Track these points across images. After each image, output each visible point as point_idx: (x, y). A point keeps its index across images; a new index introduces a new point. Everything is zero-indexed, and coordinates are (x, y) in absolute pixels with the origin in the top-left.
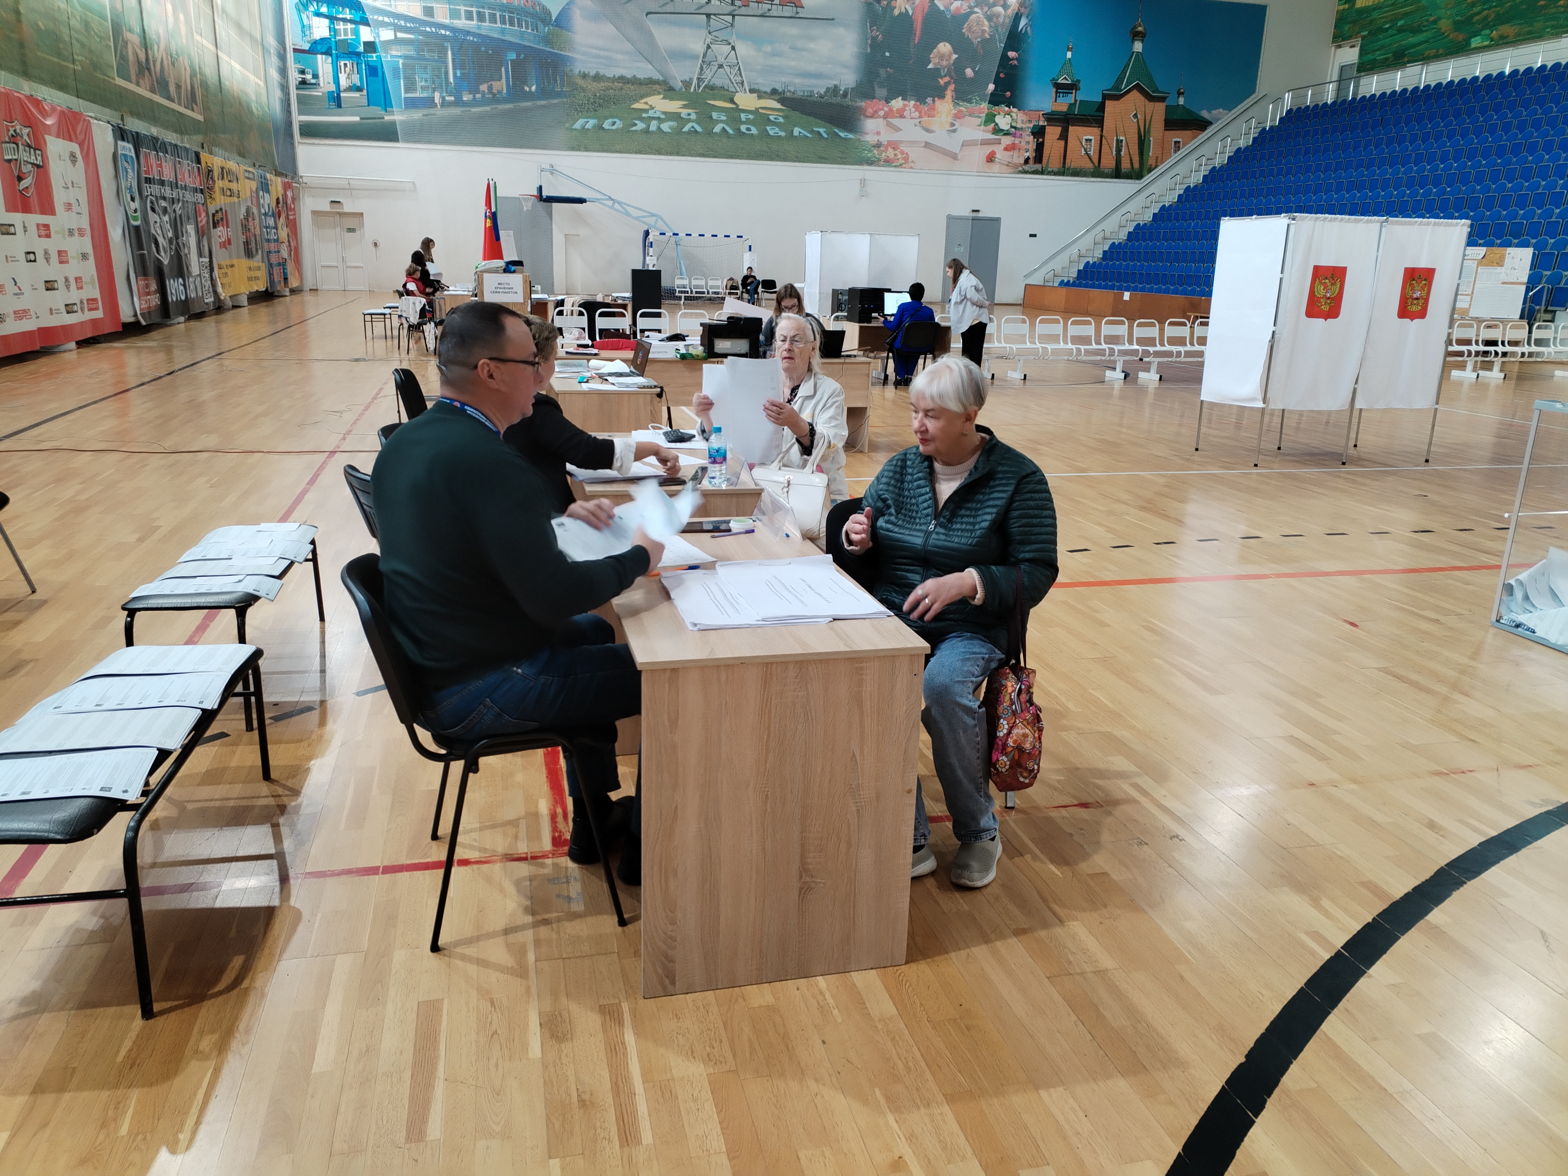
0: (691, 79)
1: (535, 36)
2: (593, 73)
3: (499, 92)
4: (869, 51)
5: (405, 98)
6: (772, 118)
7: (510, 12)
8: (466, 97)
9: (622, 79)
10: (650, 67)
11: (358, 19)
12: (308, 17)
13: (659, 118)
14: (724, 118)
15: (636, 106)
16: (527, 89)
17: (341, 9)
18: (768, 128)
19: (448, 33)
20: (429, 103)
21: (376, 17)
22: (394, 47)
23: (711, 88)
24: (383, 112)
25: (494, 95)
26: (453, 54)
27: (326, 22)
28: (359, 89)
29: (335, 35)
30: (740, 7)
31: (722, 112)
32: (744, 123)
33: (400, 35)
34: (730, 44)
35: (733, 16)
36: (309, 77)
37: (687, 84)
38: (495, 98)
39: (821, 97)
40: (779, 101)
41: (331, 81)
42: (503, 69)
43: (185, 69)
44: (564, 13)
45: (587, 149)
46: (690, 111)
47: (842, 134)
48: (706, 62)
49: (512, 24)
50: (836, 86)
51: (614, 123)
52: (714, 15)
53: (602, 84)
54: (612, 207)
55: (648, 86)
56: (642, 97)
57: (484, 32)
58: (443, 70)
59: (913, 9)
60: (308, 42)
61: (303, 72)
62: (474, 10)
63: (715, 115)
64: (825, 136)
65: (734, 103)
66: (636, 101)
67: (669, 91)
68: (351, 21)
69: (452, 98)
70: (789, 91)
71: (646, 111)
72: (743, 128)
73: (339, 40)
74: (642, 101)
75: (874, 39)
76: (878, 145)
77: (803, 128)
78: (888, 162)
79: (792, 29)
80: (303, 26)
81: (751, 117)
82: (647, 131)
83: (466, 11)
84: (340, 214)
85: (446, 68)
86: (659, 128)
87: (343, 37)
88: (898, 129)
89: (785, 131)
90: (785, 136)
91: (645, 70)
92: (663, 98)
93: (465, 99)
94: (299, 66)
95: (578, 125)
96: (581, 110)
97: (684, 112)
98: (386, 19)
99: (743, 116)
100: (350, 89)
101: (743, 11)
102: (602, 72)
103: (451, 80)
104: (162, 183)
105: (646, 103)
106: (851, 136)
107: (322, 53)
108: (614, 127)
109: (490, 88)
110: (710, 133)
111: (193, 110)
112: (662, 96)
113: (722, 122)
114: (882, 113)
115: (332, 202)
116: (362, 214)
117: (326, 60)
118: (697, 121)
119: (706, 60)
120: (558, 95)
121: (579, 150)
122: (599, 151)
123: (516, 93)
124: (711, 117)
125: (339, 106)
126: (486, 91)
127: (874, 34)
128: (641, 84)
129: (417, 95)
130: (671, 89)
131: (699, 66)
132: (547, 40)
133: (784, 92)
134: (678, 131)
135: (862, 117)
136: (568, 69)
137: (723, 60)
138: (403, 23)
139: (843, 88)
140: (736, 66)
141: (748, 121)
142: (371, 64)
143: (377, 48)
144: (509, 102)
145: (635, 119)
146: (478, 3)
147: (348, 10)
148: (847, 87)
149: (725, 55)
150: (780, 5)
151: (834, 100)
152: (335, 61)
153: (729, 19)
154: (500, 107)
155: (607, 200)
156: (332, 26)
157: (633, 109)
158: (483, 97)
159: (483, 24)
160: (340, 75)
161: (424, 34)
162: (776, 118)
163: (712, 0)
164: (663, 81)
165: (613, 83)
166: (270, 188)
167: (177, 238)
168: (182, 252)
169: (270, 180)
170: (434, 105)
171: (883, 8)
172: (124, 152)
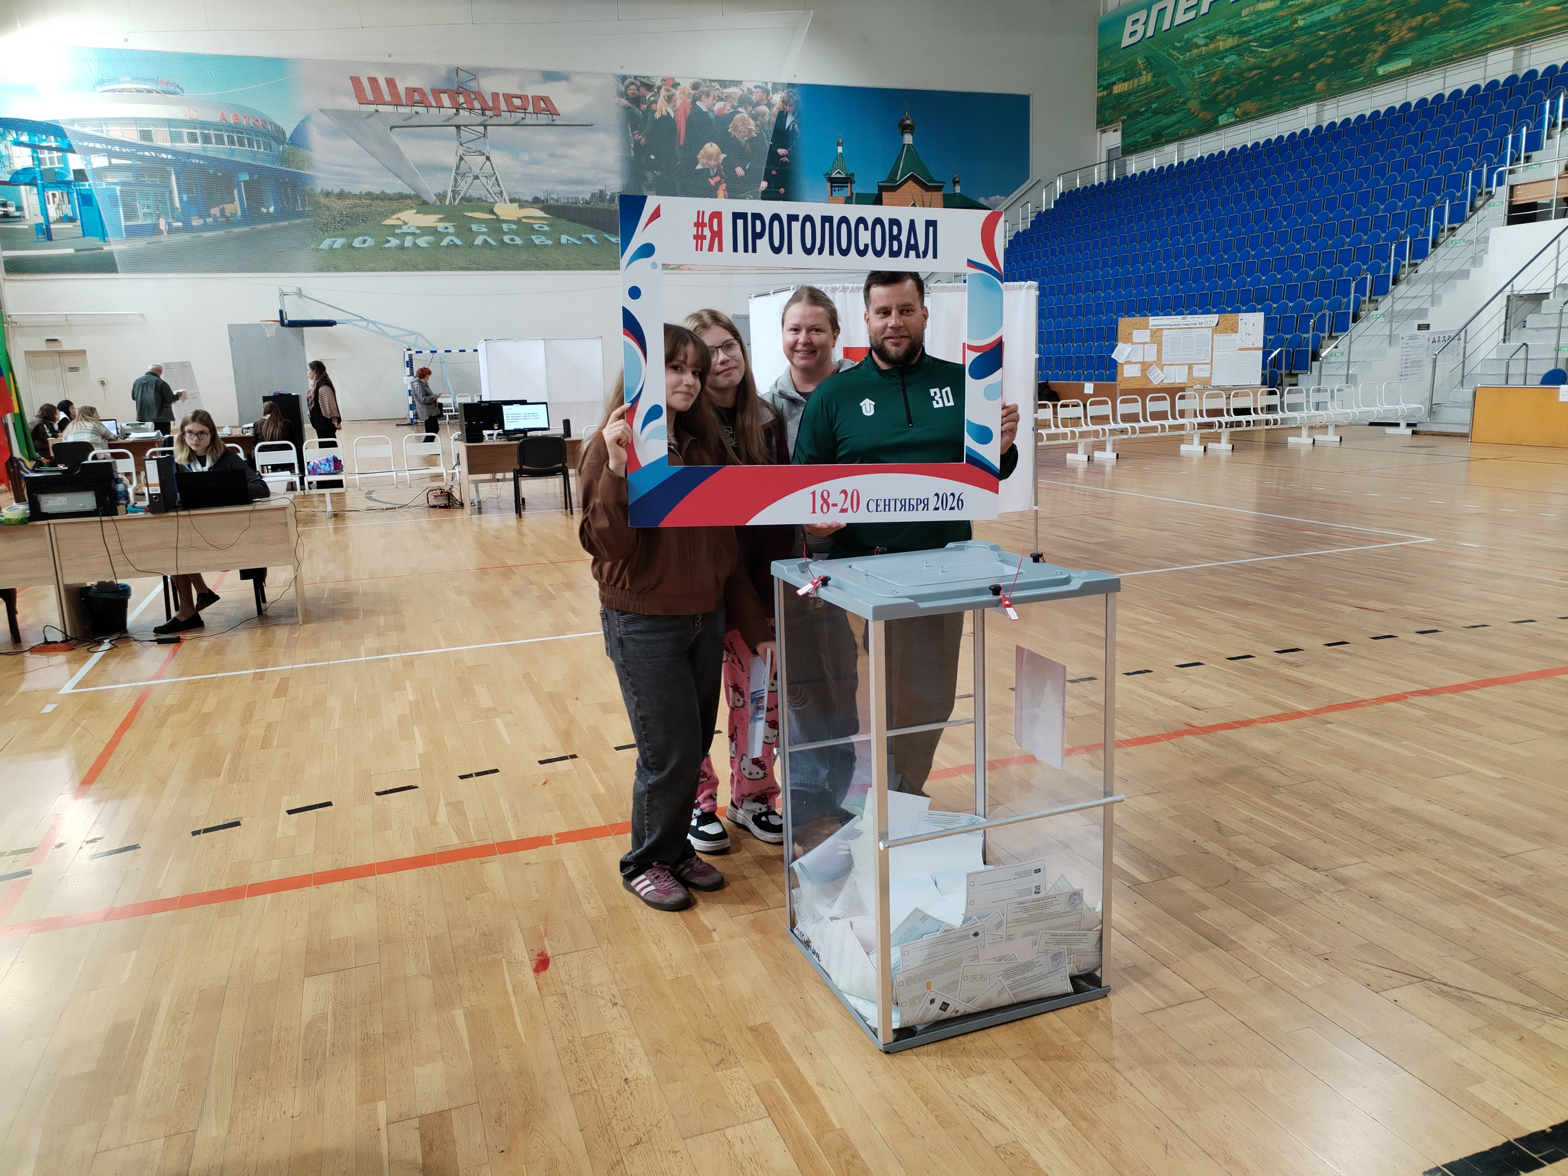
0: (445, 192)
1: (268, 155)
2: (336, 190)
3: (233, 215)
4: (633, 154)
5: (126, 227)
6: (536, 227)
7: (238, 132)
8: (196, 222)
9: (369, 195)
10: (400, 181)
11: (65, 147)
12: (6, 147)
13: (414, 234)
14: (485, 230)
15: (388, 222)
16: (264, 210)
17: (44, 137)
18: (533, 237)
19: (170, 157)
21: (86, 144)
22: (108, 174)
23: (468, 200)
24: (101, 243)
25: (227, 218)
26: (177, 178)
27: (28, 151)
28: (72, 220)
29: (40, 165)
30: (491, 117)
31: (482, 223)
32: (507, 233)
33: (115, 161)
34: (484, 154)
35: (485, 127)
36: (11, 210)
37: (441, 197)
38: (229, 221)
39: (588, 203)
40: (542, 209)
41: (38, 212)
42: (236, 192)
44: (299, 132)
45: (337, 269)
46: (447, 224)
47: (613, 239)
48: (460, 174)
49: (241, 144)
50: (601, 191)
51: (365, 241)
52: (465, 126)
53: (348, 202)
54: (366, 328)
55: (400, 200)
56: (393, 213)
57: (210, 154)
58: (167, 195)
59: (675, 112)
60: (8, 173)
61: (4, 205)
62: (198, 132)
63: (474, 227)
64: (595, 242)
65: (495, 214)
66: (387, 217)
67: (423, 205)
68: (57, 149)
69: (180, 224)
70: (553, 199)
71: (400, 227)
72: (506, 239)
73: (45, 170)
74: (394, 217)
75: (637, 143)
77: (571, 236)
79: (549, 137)
81: (514, 227)
82: (402, 247)
83: (189, 134)
84: (60, 353)
85: (171, 192)
86: (415, 243)
87: (49, 166)
89: (551, 240)
90: (553, 244)
91: (394, 186)
92: (417, 213)
93: (194, 224)
95: (325, 245)
96: (327, 229)
97: (441, 226)
98: (98, 146)
99: (505, 227)
100: (61, 220)
101: (495, 120)
102: (347, 189)
103: (177, 204)
105: (399, 219)
107: (25, 184)
108: (366, 245)
109: (222, 211)
110: (471, 246)
112: (415, 211)
113: (483, 233)
115: (47, 340)
116: (84, 352)
117: (31, 190)
118: (456, 234)
119: (460, 171)
120: (299, 215)
121: (329, 271)
122: (350, 271)
123: (252, 215)
124: (470, 229)
125: (49, 237)
126: (218, 215)
127: (636, 137)
128: (391, 199)
129: (140, 222)
130: (425, 203)
131: (453, 178)
132: (283, 159)
133: (547, 199)
134: (436, 246)
136: (309, 188)
137: (478, 171)
138: (117, 149)
139: (609, 193)
140: (493, 176)
141: (511, 232)
142: (83, 193)
143: (89, 175)
144: (245, 225)
145: (388, 236)
146: (203, 125)
147: (52, 138)
148: (613, 191)
149: (479, 166)
150: (534, 113)
151: (601, 206)
152: (41, 191)
153: (481, 129)
154: (236, 230)
155: (359, 321)
156: (35, 155)
157: (385, 225)
158: (215, 219)
159: (209, 145)
160: (48, 206)
161: (143, 158)
162: (540, 227)
163: (461, 111)
164: (415, 195)
165: (360, 200)
170: (161, 232)
171: (643, 112)
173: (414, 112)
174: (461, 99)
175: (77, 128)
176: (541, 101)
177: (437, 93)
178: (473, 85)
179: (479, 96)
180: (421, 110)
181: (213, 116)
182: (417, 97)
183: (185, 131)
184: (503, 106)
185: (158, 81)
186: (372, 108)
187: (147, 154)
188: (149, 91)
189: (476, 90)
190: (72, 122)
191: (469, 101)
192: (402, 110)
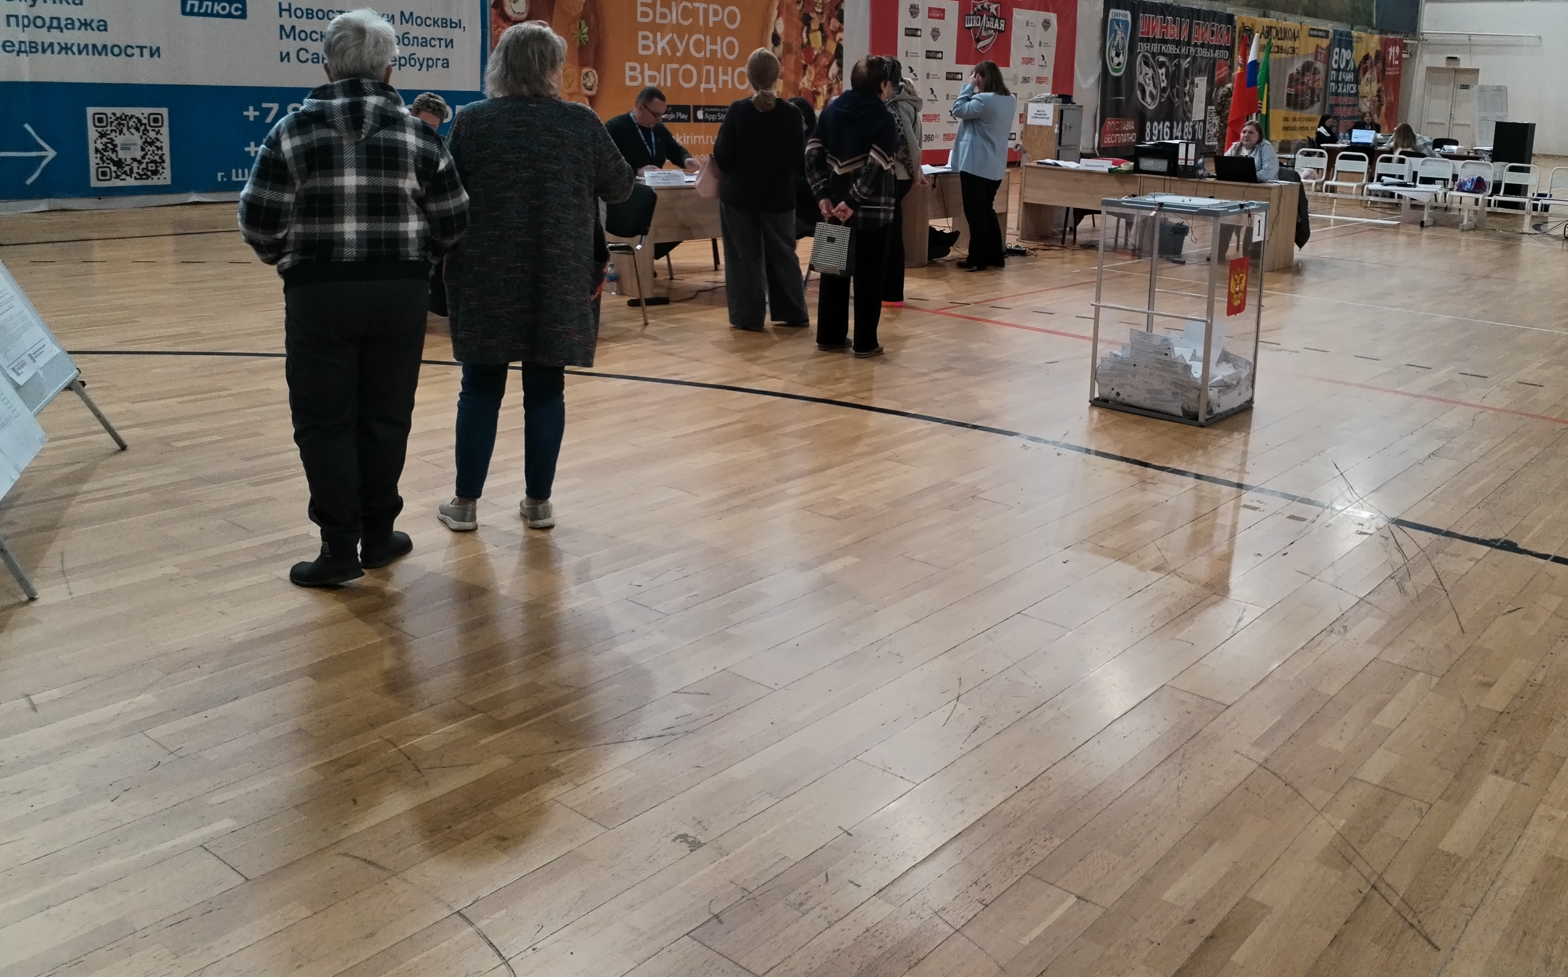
84: (1457, 71)
104: (1164, 41)
115: (1449, 58)
166: (1354, 44)
167: (1172, 87)
168: (1177, 100)
169: (1357, 37)
172: (1116, 18)
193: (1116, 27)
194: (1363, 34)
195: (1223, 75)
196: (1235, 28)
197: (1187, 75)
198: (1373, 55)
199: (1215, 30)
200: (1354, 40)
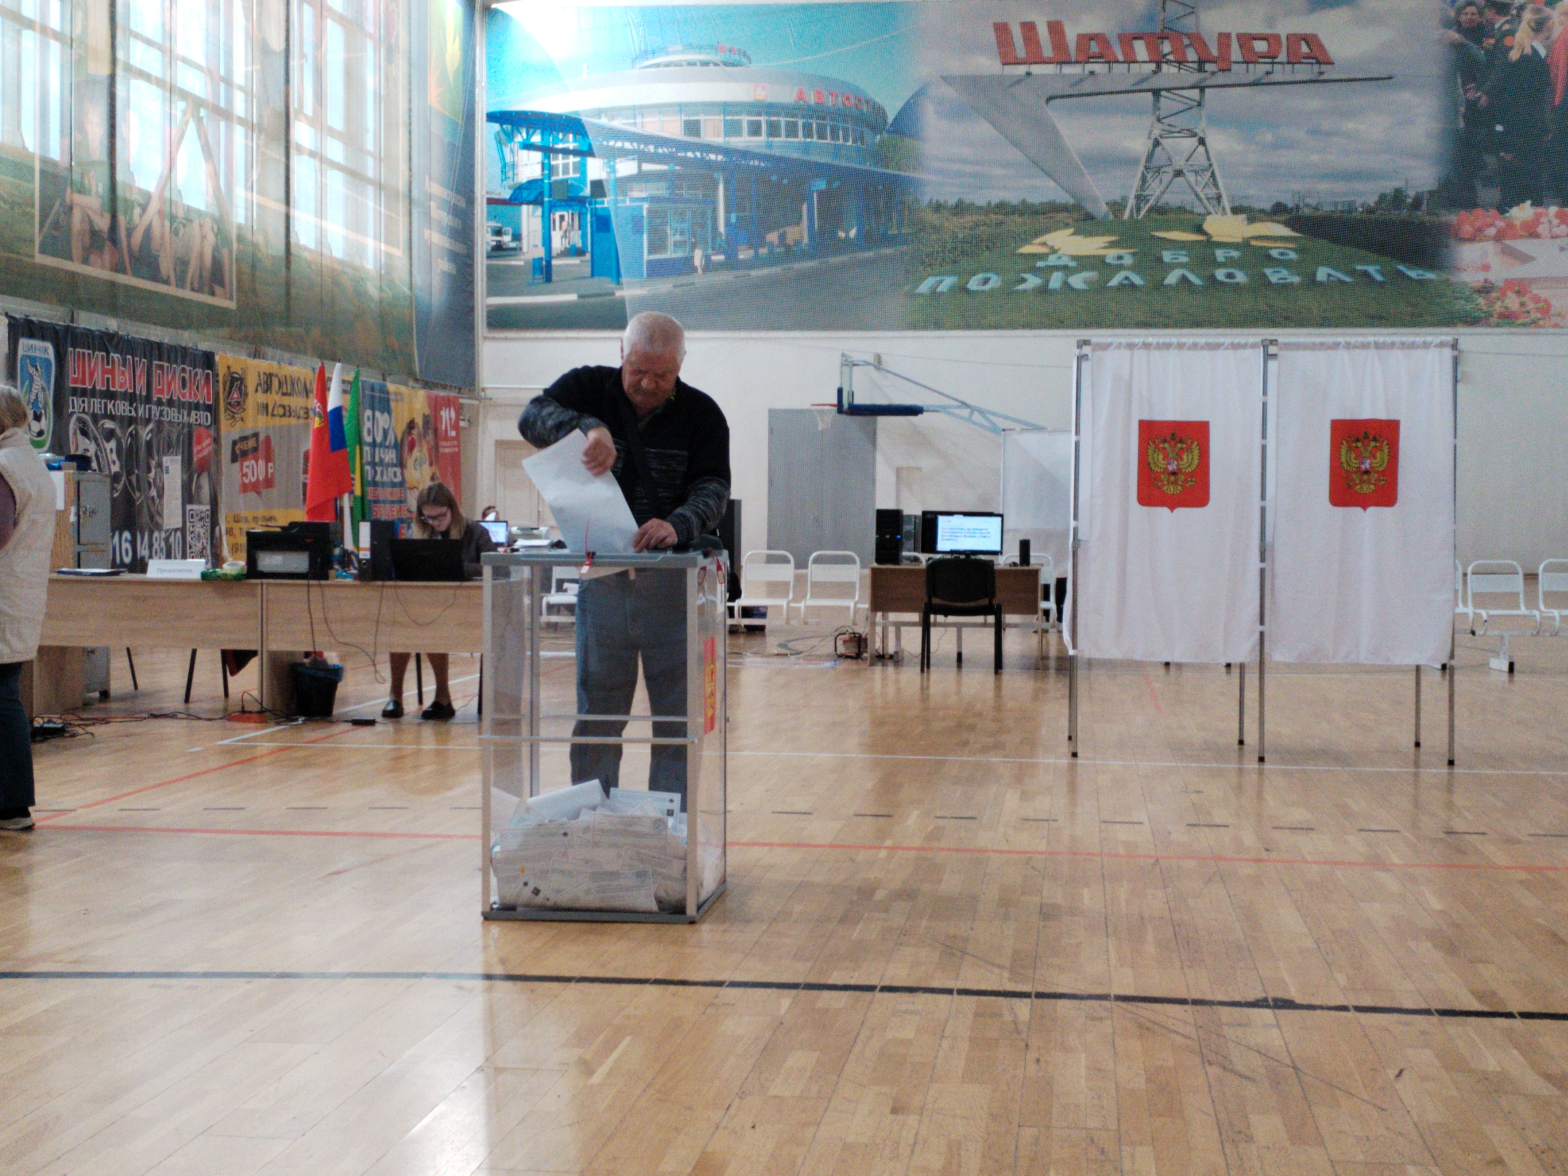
0: (1125, 199)
1: (858, 150)
2: (952, 201)
3: (797, 243)
4: (1462, 124)
5: (649, 262)
6: (1274, 253)
7: (818, 118)
8: (744, 255)
9: (1003, 208)
10: (1052, 184)
11: (585, 148)
12: (512, 151)
13: (1065, 268)
15: (1026, 249)
16: (842, 234)
17: (561, 136)
18: (1268, 271)
19: (720, 158)
20: (685, 266)
21: (612, 143)
22: (635, 186)
23: (1160, 210)
24: (613, 285)
25: (788, 248)
26: (726, 189)
27: (538, 156)
28: (580, 252)
29: (550, 175)
30: (1213, 73)
31: (1182, 248)
32: (1220, 265)
33: (647, 167)
35: (1202, 89)
36: (507, 239)
37: (1117, 207)
38: (790, 253)
39: (1370, 211)
40: (1287, 224)
41: (539, 241)
42: (805, 207)
43: (203, 237)
44: (909, 111)
45: (938, 325)
46: (1122, 252)
47: (1413, 274)
48: (1151, 168)
49: (822, 136)
50: (1398, 192)
51: (986, 281)
52: (1168, 90)
53: (968, 218)
54: (969, 420)
55: (1050, 214)
56: (1037, 234)
57: (776, 152)
58: (709, 215)
59: (1547, 47)
60: (510, 188)
61: (498, 232)
62: (763, 119)
63: (1167, 256)
64: (1379, 278)
65: (1204, 233)
66: (1027, 241)
67: (1085, 221)
68: (576, 152)
69: (721, 257)
70: (1309, 206)
71: (1043, 257)
72: (1220, 274)
73: (556, 182)
74: (1037, 241)
75: (1471, 105)
76: (1485, 289)
77: (1336, 268)
78: (1508, 318)
80: (504, 166)
81: (1235, 254)
82: (1043, 290)
83: (751, 123)
85: (715, 210)
86: (1066, 284)
87: (561, 176)
88: (1524, 258)
89: (1298, 274)
90: (1301, 284)
92: (1074, 234)
93: (741, 256)
94: (494, 224)
95: (924, 287)
96: (930, 262)
97: (1111, 255)
98: (627, 145)
99: (1220, 255)
101: (1220, 79)
102: (968, 199)
103: (722, 228)
104: (110, 395)
105: (1044, 244)
106: (1430, 275)
107: (529, 203)
108: (987, 287)
110: (1158, 286)
111: (213, 294)
112: (1071, 231)
113: (1181, 265)
114: (1492, 231)
117: (534, 211)
118: (1134, 268)
119: (1152, 165)
120: (889, 241)
121: (926, 328)
122: (957, 328)
123: (824, 242)
124: (1160, 260)
125: (548, 279)
126: (776, 242)
127: (1472, 95)
128: (1036, 213)
129: (668, 255)
130: (1089, 217)
131: (1139, 175)
132: (879, 156)
133: (1297, 207)
134: (1099, 288)
135: (1452, 241)
136: (911, 198)
137: (1183, 162)
138: (652, 148)
139: (1411, 193)
140: (1206, 170)
141: (1230, 262)
142: (600, 213)
143: (609, 188)
144: (812, 257)
145: (1024, 271)
146: (770, 108)
147: (571, 136)
148: (1420, 190)
149: (1186, 155)
150: (1289, 63)
151: (1393, 215)
152: (546, 214)
153: (1195, 94)
154: (797, 266)
155: (958, 407)
156: (546, 161)
157: (1021, 255)
158: (771, 252)
159: (777, 139)
160: (553, 234)
161: (684, 162)
162: (1282, 254)
163: (1165, 67)
164: (1074, 206)
165: (987, 215)
166: (393, 405)
167: (130, 473)
168: (138, 494)
169: (396, 394)
170: (694, 270)
171: (1487, 51)
172: (31, 354)
173: (1087, 72)
174: (1166, 47)
175: (604, 121)
176: (1303, 44)
177: (1127, 40)
178: (1188, 24)
179: (1197, 41)
180: (1099, 68)
181: (786, 95)
182: (1094, 48)
183: (745, 119)
184: (1236, 53)
185: (717, 48)
186: (1021, 70)
187: (690, 155)
188: (705, 64)
189: (1193, 30)
190: (599, 113)
191: (1179, 50)
192: (1068, 70)
193: (32, 370)
194: (403, 389)
195: (205, 453)
196: (217, 375)
197: (150, 454)
198: (419, 421)
199: (187, 376)
200: (392, 397)
